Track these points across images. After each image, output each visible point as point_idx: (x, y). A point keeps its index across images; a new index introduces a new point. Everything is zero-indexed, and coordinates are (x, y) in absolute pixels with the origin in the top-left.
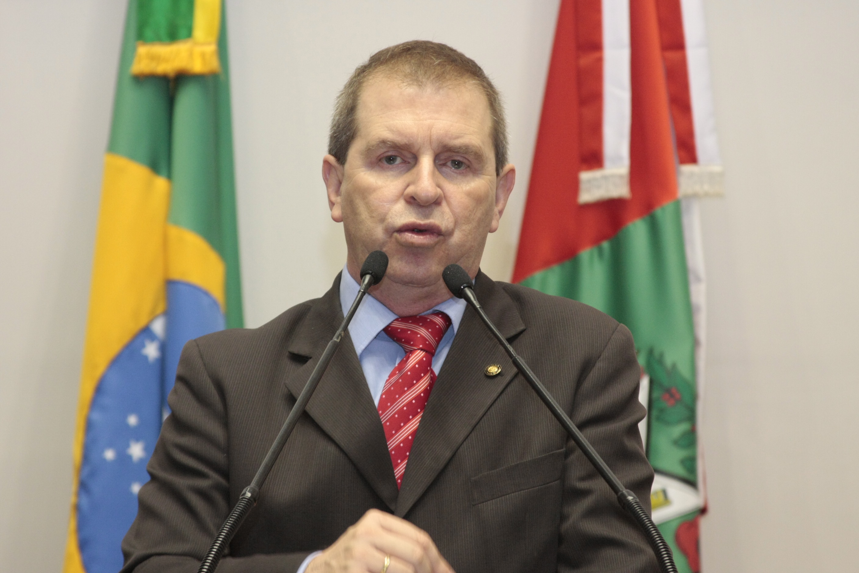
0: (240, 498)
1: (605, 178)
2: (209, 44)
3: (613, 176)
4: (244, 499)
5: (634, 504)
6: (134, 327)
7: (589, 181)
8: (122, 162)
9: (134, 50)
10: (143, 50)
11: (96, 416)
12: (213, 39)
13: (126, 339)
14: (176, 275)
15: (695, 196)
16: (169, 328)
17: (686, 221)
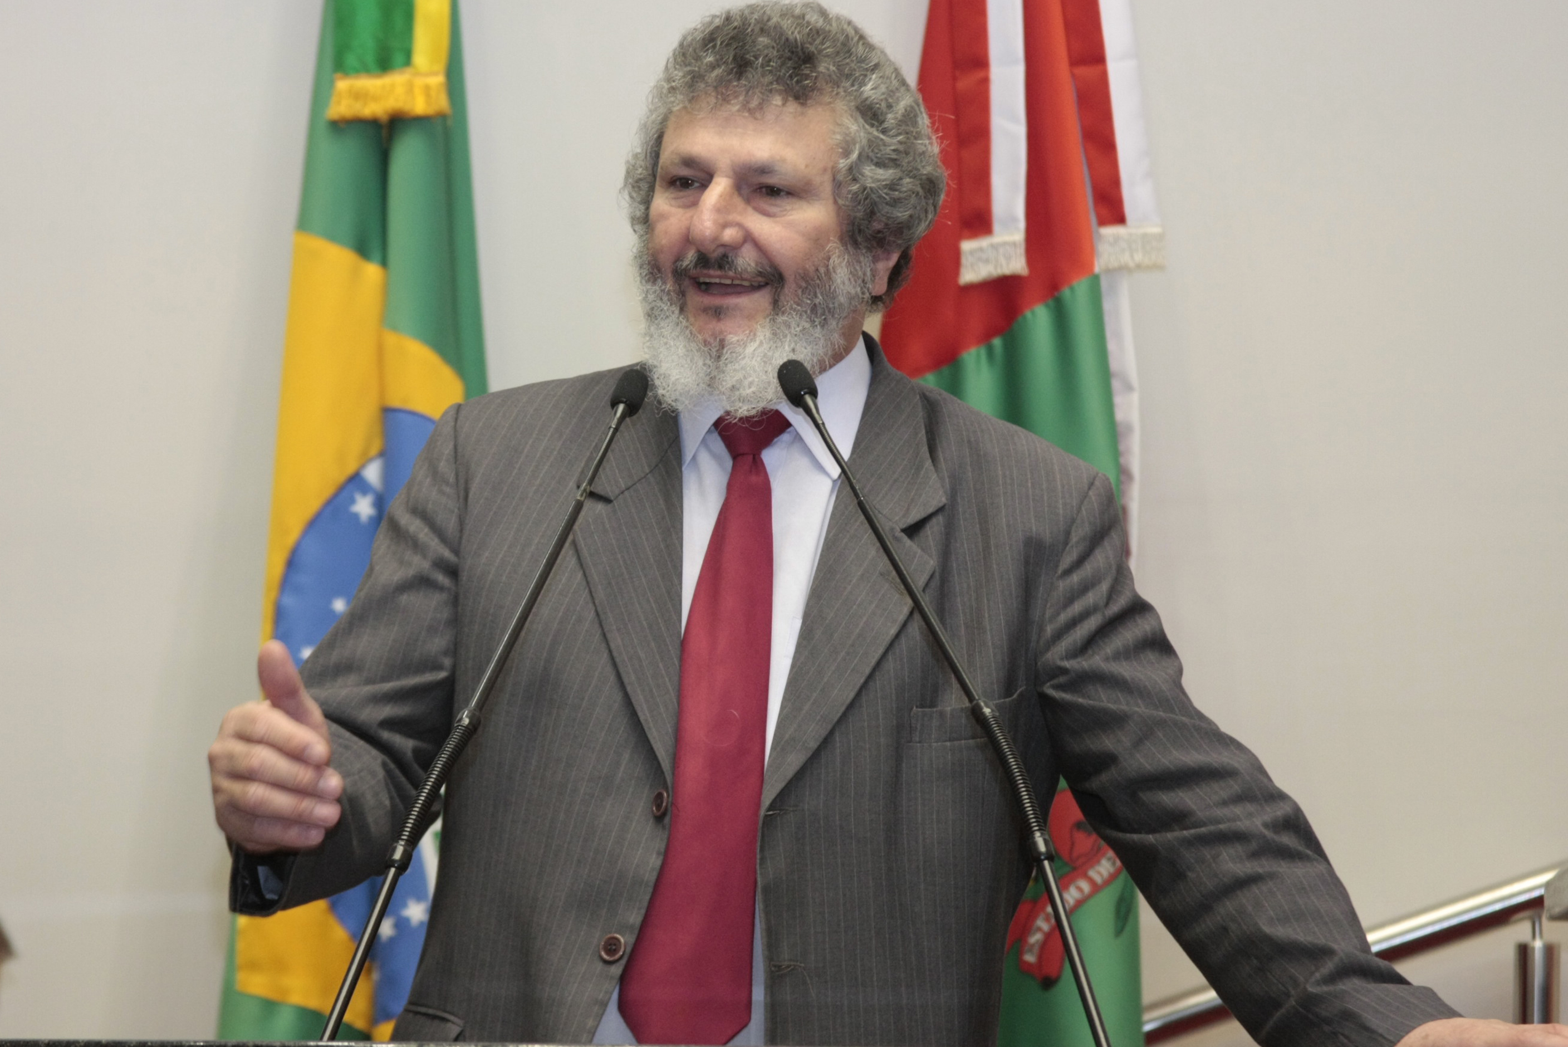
0: (456, 725)
1: (995, 247)
2: (434, 74)
3: (1005, 244)
4: (460, 727)
5: (992, 720)
6: (339, 475)
7: (972, 252)
8: (318, 244)
9: (332, 83)
10: (342, 85)
11: (289, 601)
12: (440, 66)
13: (328, 492)
14: (395, 401)
15: (1123, 269)
16: (388, 474)
17: (1107, 305)
